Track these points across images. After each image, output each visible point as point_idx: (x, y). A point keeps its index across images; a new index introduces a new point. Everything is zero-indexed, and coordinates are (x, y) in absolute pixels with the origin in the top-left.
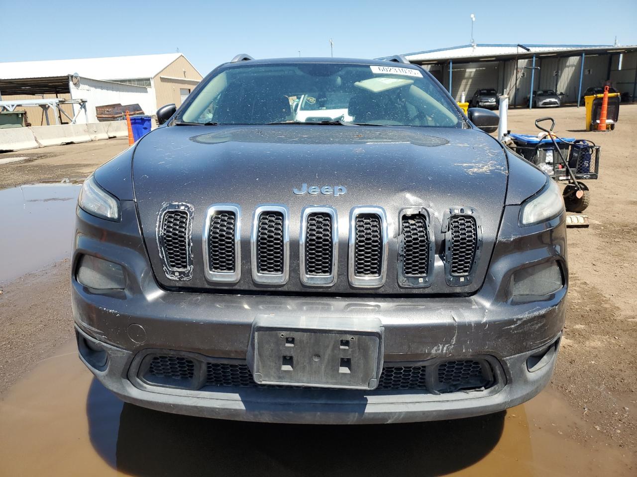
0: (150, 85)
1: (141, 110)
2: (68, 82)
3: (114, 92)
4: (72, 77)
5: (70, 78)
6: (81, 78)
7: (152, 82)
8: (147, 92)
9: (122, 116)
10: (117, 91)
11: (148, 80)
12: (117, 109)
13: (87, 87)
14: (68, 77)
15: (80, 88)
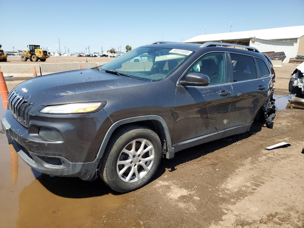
0: (297, 42)
1: (285, 55)
2: (250, 41)
3: (273, 45)
4: (252, 38)
5: (251, 39)
6: (256, 39)
7: (298, 40)
8: (293, 46)
9: (272, 58)
10: (274, 45)
11: (297, 39)
12: (270, 54)
13: (258, 43)
14: (250, 38)
15: (255, 43)
